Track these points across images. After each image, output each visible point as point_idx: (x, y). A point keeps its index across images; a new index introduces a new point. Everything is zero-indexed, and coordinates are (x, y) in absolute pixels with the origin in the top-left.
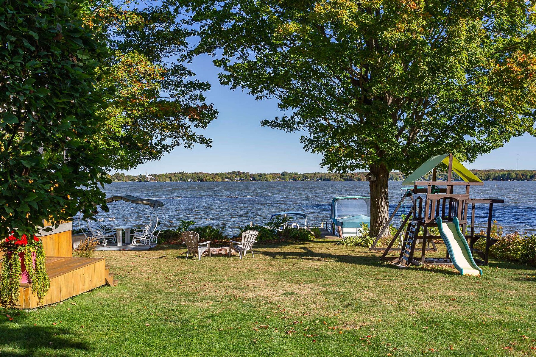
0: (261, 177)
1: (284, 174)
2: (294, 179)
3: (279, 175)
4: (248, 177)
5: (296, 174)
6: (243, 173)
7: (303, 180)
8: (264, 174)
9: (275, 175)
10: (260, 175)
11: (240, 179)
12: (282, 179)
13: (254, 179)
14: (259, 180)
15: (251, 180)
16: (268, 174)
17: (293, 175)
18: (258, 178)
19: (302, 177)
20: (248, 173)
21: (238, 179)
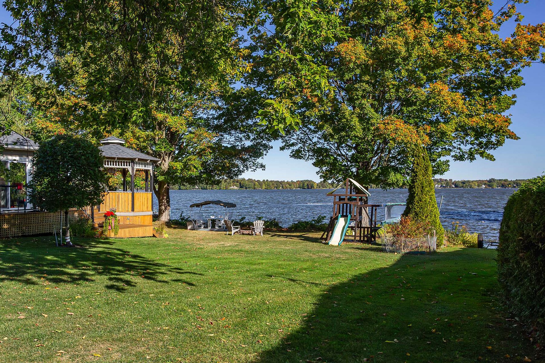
0: (465, 184)
1: (491, 181)
2: (503, 186)
3: (485, 182)
4: (450, 184)
5: (506, 180)
6: (446, 180)
7: (515, 187)
8: (468, 181)
9: (480, 182)
10: (464, 182)
11: (441, 186)
12: (489, 186)
13: (456, 186)
14: (462, 187)
15: (453, 187)
16: (472, 181)
17: (503, 182)
18: (461, 185)
19: (512, 183)
20: (451, 180)
21: (439, 186)
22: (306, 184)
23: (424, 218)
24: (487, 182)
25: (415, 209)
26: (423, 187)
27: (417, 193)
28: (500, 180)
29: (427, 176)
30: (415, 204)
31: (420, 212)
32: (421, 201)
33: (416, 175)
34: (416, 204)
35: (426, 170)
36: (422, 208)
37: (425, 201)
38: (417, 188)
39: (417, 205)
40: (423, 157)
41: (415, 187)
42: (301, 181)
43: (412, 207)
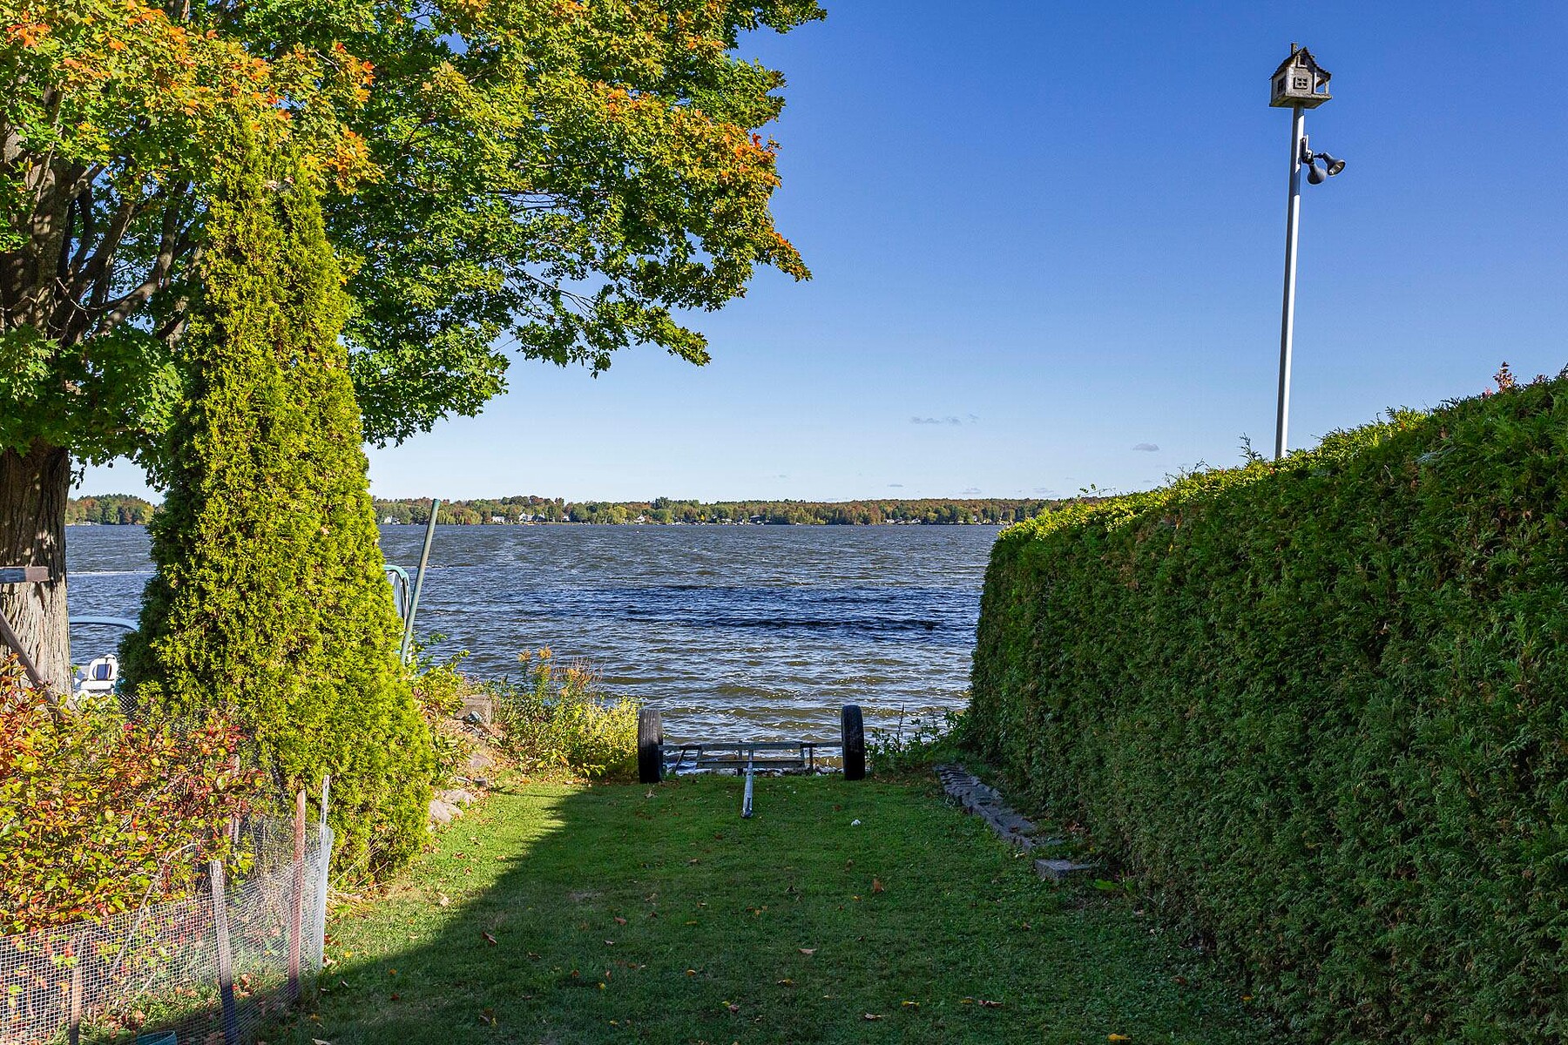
0: (595, 511)
1: (661, 504)
2: (688, 517)
3: (645, 508)
4: (558, 511)
5: (694, 504)
6: (547, 501)
7: (714, 521)
8: (605, 505)
9: (634, 508)
10: (592, 508)
11: (534, 518)
12: (655, 517)
13: (574, 518)
14: (589, 519)
15: (564, 521)
16: (614, 505)
17: (686, 508)
18: (586, 514)
19: (709, 511)
20: (561, 500)
21: (530, 517)
22: (114, 508)
23: (275, 665)
24: (649, 508)
25: (203, 594)
26: (265, 426)
27: (221, 473)
28: (680, 502)
29: (308, 349)
30: (201, 558)
31: (241, 618)
32: (248, 530)
33: (220, 336)
34: (215, 556)
35: (299, 300)
36: (252, 588)
37: (285, 533)
38: (223, 428)
39: (218, 568)
40: (279, 204)
41: (203, 427)
42: (98, 498)
43: (182, 581)
